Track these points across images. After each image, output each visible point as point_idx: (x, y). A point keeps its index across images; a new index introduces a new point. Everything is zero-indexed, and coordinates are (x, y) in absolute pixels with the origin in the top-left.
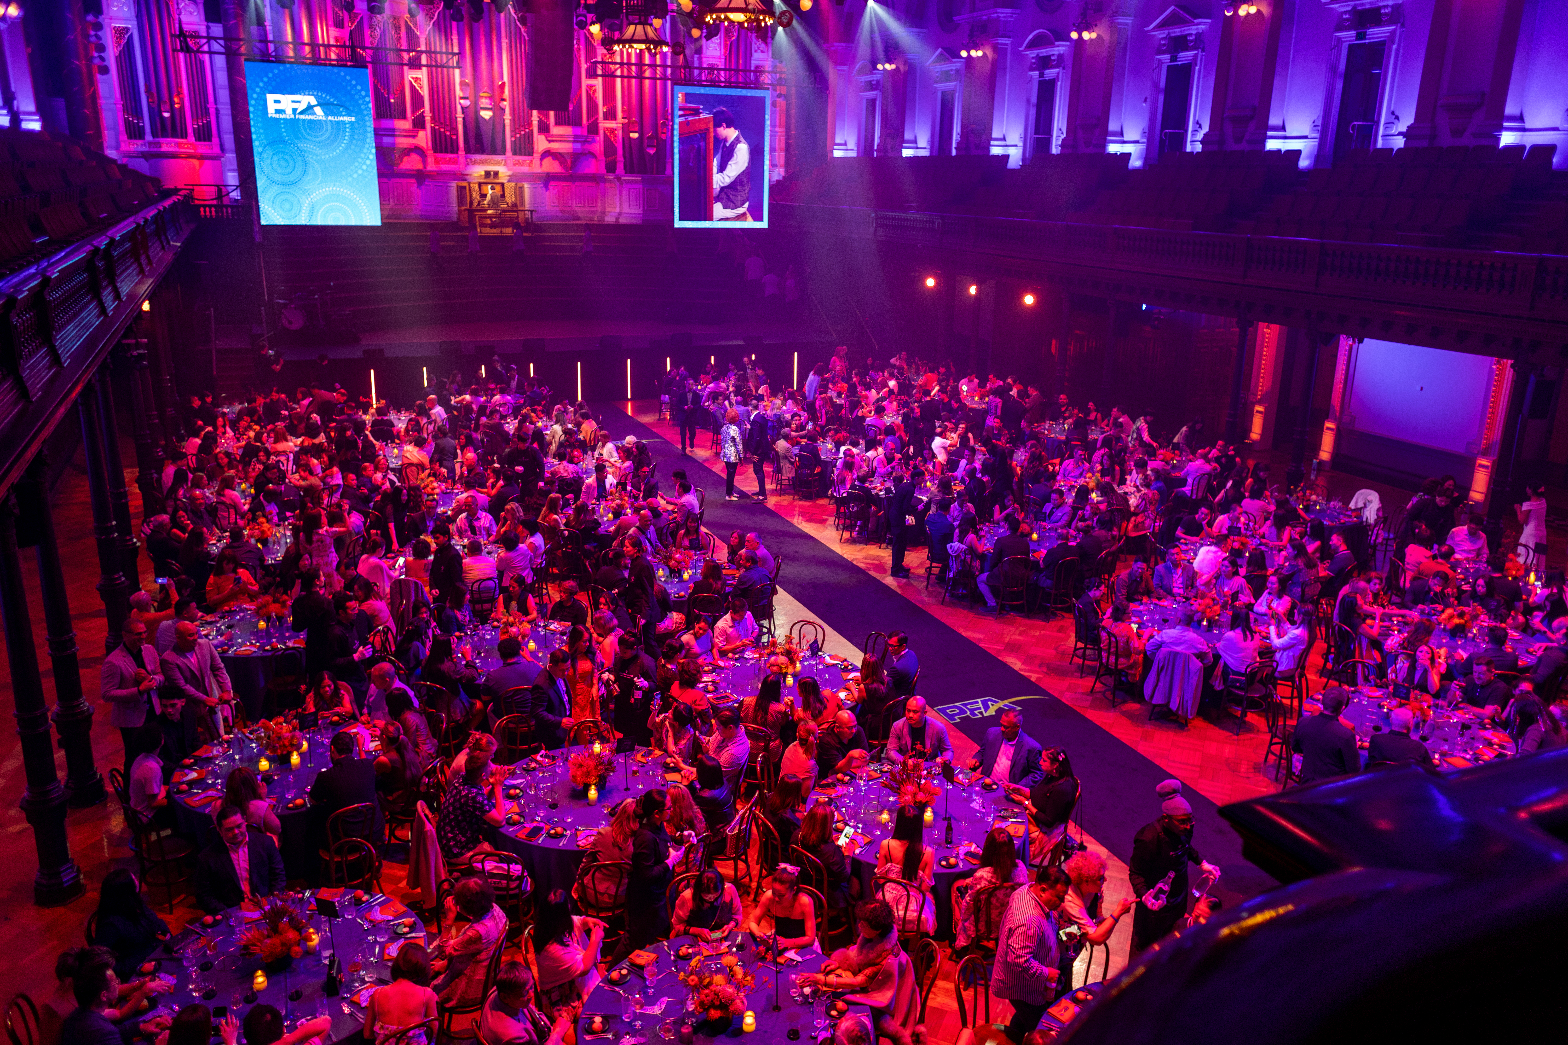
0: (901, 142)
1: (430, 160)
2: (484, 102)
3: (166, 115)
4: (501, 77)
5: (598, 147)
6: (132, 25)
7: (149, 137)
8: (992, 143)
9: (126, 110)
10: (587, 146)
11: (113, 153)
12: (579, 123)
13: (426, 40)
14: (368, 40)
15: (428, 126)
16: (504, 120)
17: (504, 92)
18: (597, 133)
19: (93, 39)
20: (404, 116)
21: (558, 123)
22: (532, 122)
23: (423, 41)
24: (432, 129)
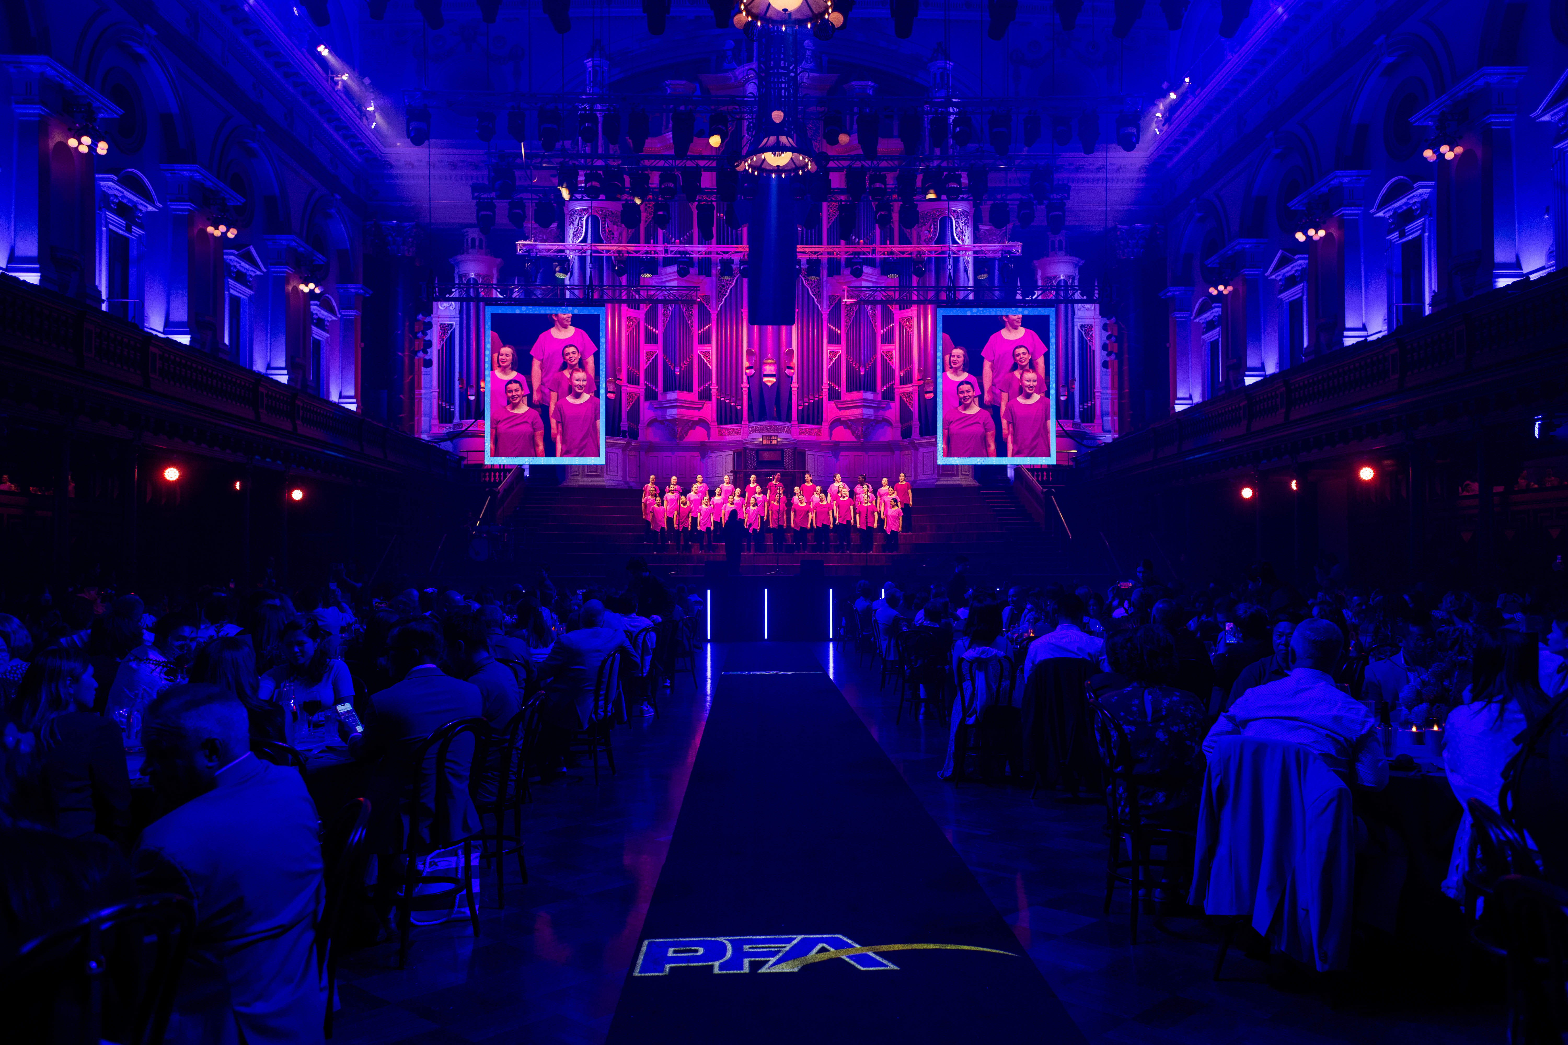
0: (1242, 369)
1: (714, 431)
2: (769, 369)
3: (472, 398)
4: (789, 344)
5: (893, 412)
6: (455, 323)
7: (456, 420)
8: (1346, 333)
9: (440, 397)
10: (881, 413)
11: (424, 437)
12: (872, 388)
13: (717, 315)
14: (660, 318)
15: (714, 398)
16: (791, 388)
17: (791, 360)
18: (893, 399)
19: (420, 335)
20: (690, 389)
21: (849, 389)
22: (822, 389)
23: (714, 317)
24: (718, 400)
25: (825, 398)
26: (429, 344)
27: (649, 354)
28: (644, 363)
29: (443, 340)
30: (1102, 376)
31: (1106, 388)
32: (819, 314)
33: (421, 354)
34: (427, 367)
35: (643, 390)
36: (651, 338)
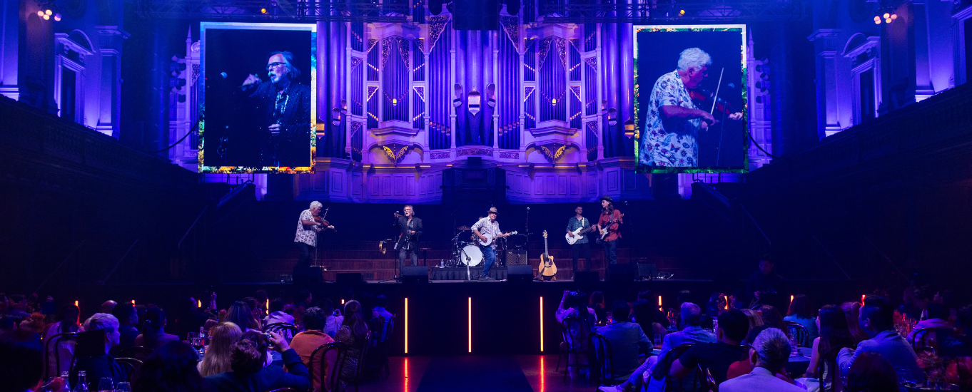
0: (909, 89)
1: (427, 155)
2: (474, 100)
4: (491, 79)
11: (178, 161)
12: (563, 118)
13: (430, 56)
14: (381, 59)
15: (427, 127)
16: (493, 118)
17: (493, 94)
18: (580, 127)
19: (174, 74)
20: (406, 119)
21: (542, 119)
22: (519, 119)
23: (427, 58)
24: (431, 129)
25: (522, 127)
26: (183, 82)
27: (371, 90)
28: (366, 99)
29: (195, 78)
30: (756, 109)
31: (760, 119)
32: (517, 56)
33: (175, 90)
34: (181, 102)
35: (366, 120)
36: (373, 76)
